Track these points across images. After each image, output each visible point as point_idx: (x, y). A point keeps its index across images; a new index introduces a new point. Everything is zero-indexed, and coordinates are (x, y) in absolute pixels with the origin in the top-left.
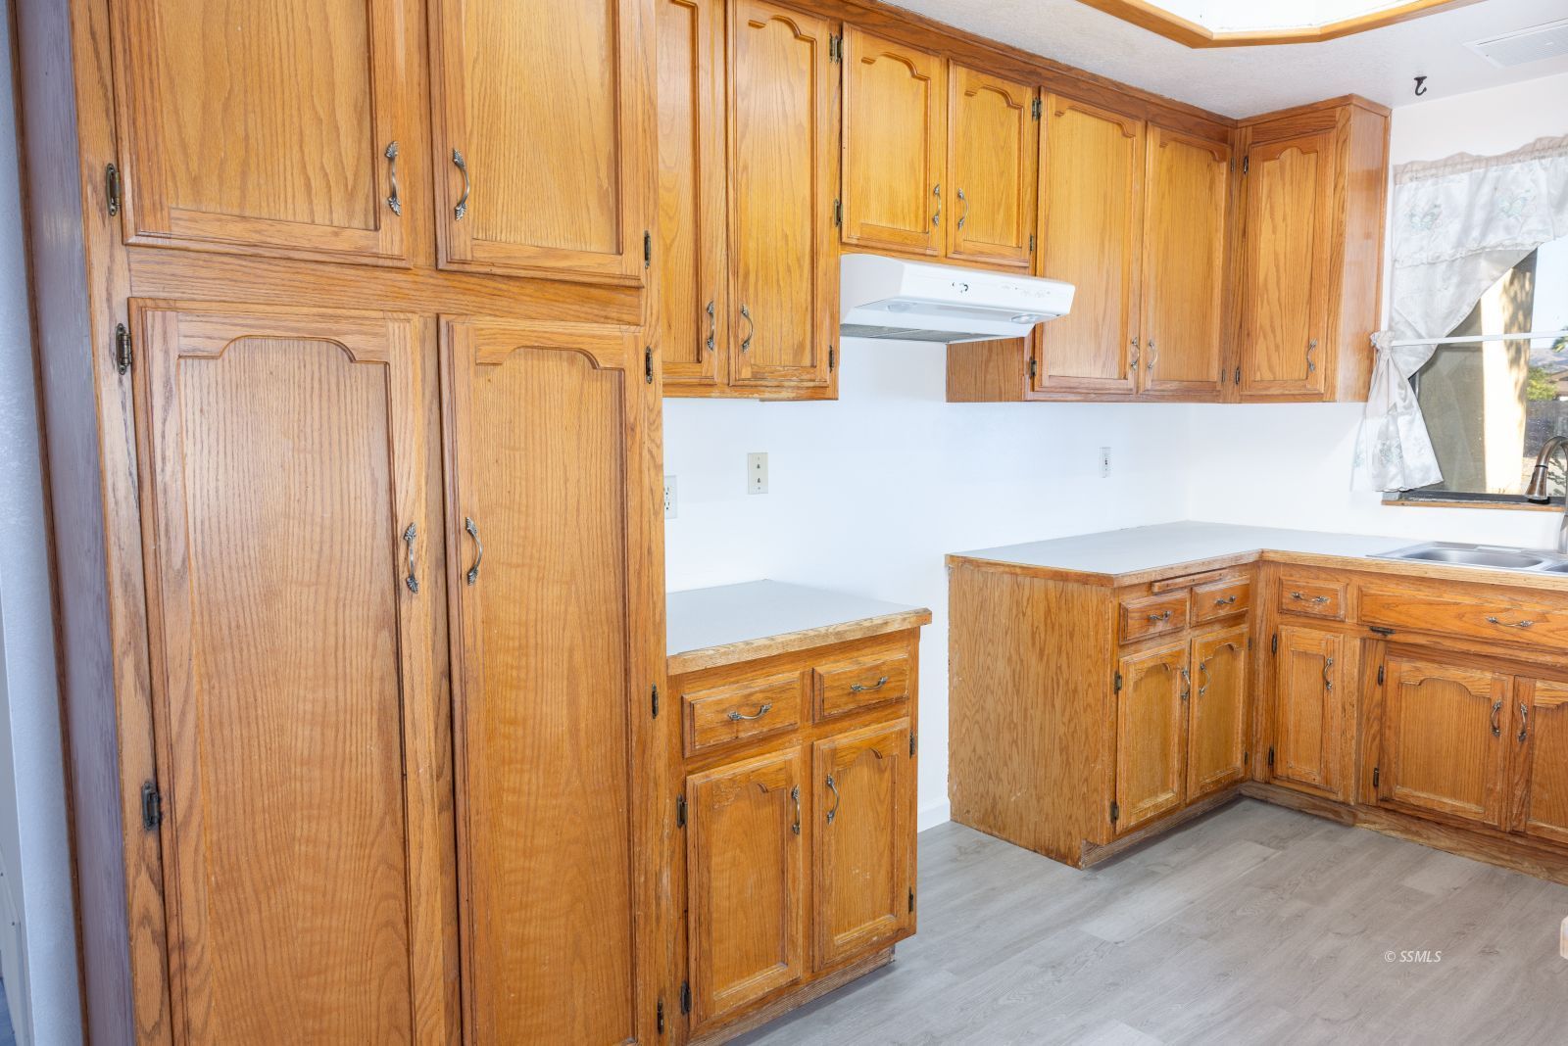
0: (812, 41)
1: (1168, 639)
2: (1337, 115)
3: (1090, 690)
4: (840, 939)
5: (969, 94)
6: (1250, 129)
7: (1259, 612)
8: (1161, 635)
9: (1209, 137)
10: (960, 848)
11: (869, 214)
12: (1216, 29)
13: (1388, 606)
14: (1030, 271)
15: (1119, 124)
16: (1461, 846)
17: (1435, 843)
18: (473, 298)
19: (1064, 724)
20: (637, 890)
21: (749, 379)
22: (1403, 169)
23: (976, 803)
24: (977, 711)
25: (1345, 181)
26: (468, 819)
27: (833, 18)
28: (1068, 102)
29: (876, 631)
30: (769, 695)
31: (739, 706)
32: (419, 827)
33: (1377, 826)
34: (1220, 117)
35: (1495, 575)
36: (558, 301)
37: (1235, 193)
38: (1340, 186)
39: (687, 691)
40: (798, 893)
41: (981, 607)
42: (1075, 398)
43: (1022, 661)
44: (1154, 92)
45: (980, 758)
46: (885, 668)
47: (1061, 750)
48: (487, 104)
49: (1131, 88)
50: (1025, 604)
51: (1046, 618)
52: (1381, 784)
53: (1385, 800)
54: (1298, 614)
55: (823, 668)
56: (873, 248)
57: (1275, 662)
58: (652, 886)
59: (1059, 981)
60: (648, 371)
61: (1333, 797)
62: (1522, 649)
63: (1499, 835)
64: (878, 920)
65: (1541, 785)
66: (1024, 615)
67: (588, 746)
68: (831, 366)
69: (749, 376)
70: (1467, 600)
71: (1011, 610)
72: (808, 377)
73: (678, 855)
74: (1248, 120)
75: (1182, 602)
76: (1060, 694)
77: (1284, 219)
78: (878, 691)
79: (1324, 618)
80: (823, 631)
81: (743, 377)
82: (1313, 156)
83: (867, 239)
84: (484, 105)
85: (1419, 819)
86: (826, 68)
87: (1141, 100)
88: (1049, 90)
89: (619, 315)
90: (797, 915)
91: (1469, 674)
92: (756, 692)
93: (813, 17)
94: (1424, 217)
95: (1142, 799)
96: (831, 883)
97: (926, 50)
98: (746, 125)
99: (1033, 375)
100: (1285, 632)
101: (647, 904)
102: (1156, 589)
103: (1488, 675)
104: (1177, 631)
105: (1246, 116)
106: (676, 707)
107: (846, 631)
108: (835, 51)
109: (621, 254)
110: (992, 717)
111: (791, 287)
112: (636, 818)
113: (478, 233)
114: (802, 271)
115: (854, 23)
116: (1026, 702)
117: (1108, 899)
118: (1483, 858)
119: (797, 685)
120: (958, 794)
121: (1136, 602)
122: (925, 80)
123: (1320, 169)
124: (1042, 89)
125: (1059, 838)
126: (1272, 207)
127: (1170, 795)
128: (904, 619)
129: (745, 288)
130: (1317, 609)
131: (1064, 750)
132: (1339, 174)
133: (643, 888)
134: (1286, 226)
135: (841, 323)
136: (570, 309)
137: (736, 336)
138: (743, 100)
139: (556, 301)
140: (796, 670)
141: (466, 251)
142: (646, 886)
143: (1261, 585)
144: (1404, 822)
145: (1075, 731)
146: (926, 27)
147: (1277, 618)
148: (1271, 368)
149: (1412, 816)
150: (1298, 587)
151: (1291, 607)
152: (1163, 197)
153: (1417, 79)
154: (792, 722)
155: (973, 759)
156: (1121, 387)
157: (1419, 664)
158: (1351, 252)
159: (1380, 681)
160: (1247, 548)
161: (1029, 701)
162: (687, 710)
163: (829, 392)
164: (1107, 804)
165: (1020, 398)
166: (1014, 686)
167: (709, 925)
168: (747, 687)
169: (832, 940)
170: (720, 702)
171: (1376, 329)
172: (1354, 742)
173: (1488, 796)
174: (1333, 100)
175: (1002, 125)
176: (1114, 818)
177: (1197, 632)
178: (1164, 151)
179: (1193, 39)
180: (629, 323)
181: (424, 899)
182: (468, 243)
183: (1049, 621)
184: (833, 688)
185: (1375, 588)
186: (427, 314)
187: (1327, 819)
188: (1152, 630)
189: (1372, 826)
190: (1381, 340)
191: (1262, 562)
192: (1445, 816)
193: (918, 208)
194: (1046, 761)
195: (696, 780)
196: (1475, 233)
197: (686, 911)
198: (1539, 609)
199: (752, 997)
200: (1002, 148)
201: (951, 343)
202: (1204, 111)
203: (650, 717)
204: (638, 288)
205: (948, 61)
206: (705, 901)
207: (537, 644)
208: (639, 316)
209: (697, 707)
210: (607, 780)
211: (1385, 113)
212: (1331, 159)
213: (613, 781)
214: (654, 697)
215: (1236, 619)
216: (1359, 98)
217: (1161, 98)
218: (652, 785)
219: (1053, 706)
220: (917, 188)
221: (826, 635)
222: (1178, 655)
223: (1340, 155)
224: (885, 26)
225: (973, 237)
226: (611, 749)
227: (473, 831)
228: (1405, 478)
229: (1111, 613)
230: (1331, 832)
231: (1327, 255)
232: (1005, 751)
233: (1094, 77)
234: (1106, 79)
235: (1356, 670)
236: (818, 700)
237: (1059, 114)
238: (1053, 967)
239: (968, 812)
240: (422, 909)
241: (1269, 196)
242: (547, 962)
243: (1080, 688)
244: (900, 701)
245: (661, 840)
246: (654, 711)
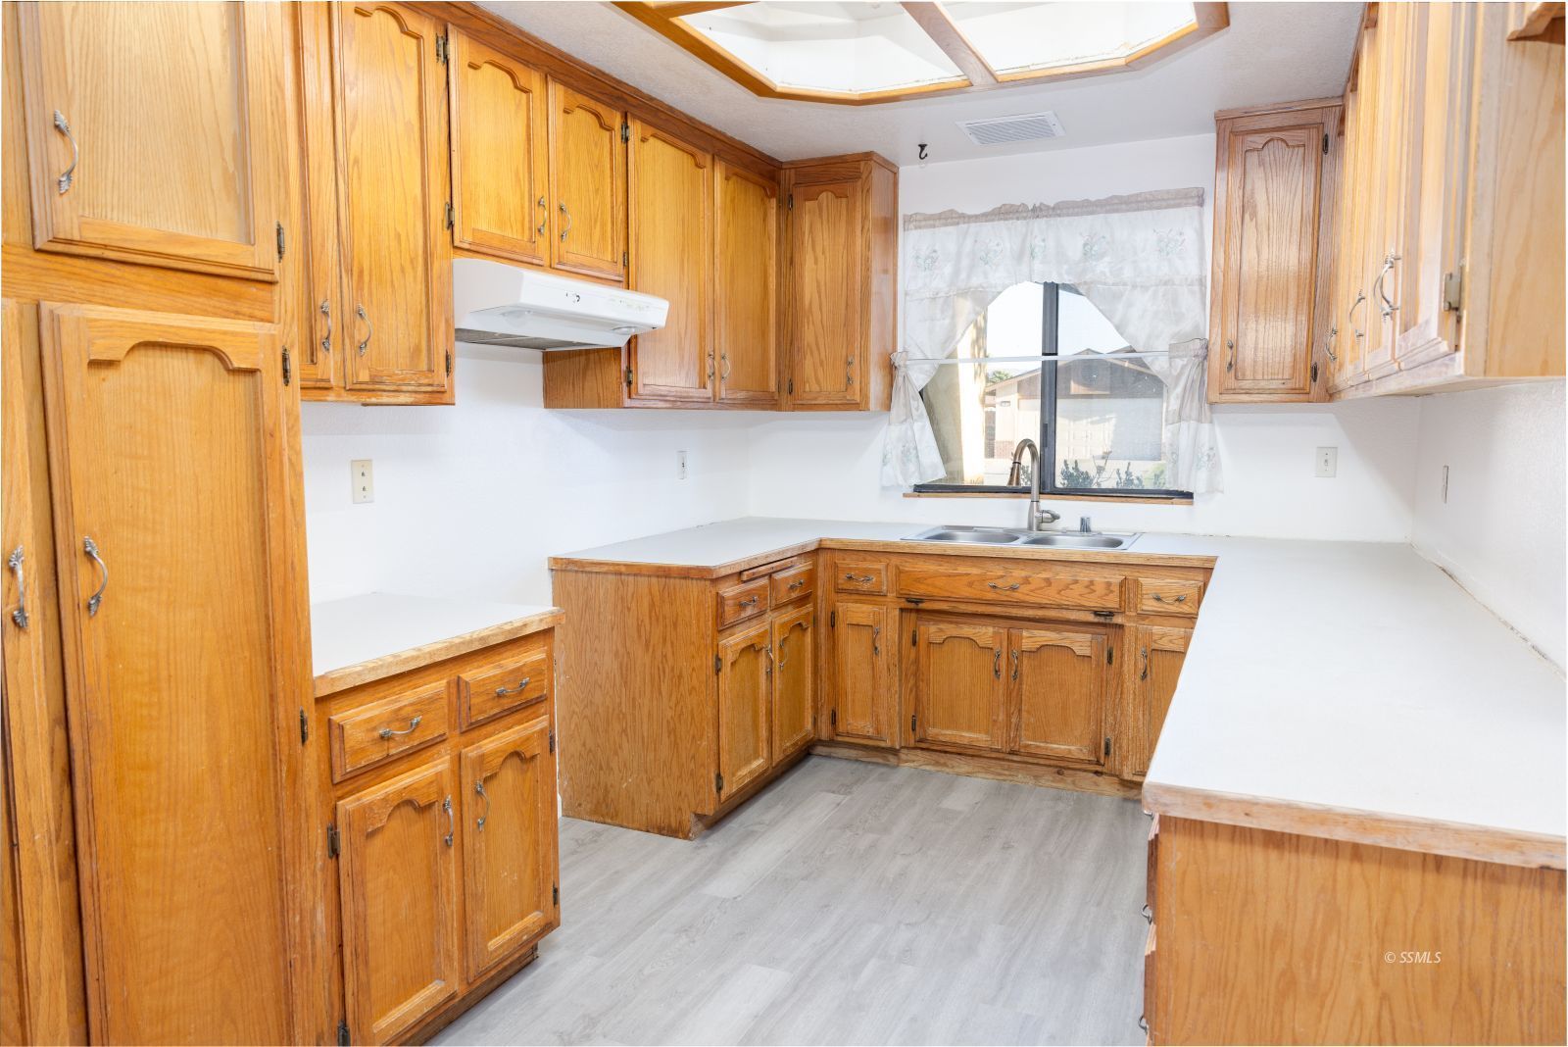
0: (418, 38)
1: (755, 622)
2: (862, 168)
3: (694, 674)
4: (493, 944)
5: (566, 111)
6: (793, 171)
7: (820, 593)
8: (750, 619)
9: (761, 175)
10: (577, 841)
11: (480, 219)
12: (778, 81)
13: (918, 580)
14: (624, 284)
15: (692, 155)
16: (976, 770)
17: (957, 770)
18: (80, 284)
19: (671, 708)
20: (292, 932)
21: (366, 383)
22: (908, 219)
23: (588, 795)
24: (586, 706)
25: (870, 224)
26: (95, 886)
27: (438, 18)
28: (651, 130)
29: (517, 634)
30: (419, 707)
31: (389, 723)
32: (38, 904)
33: (915, 764)
34: (769, 157)
35: (994, 549)
36: (183, 293)
37: (783, 226)
38: (866, 227)
39: (334, 712)
40: (451, 908)
41: (586, 605)
42: (664, 406)
43: (628, 653)
44: (719, 129)
45: (590, 751)
46: (525, 670)
47: (670, 733)
48: (90, 62)
49: (701, 123)
50: (630, 599)
51: (650, 612)
52: (917, 728)
53: (921, 741)
54: (850, 592)
55: (472, 674)
56: (484, 254)
57: (834, 636)
58: (307, 925)
59: (694, 942)
60: (286, 371)
61: (883, 744)
62: (1013, 606)
63: (1001, 756)
64: (525, 920)
65: (1028, 712)
66: (629, 609)
67: (231, 784)
68: (447, 371)
69: (367, 379)
70: (975, 571)
71: (616, 606)
72: (426, 381)
73: (331, 888)
74: (792, 163)
75: (763, 587)
76: (666, 680)
77: (823, 253)
78: (521, 692)
79: (870, 594)
80: (468, 638)
81: (361, 379)
82: (844, 200)
83: (478, 245)
84: (86, 63)
85: (946, 752)
86: (434, 69)
87: (709, 135)
88: (635, 117)
89: (251, 311)
90: (452, 928)
91: (977, 631)
92: (405, 706)
93: (418, 13)
94: (926, 259)
95: (739, 768)
96: (483, 890)
97: (526, 63)
98: (355, 116)
99: (629, 383)
100: (841, 607)
101: (303, 945)
102: (745, 578)
103: (990, 630)
104: (761, 613)
105: (789, 160)
106: (324, 730)
107: (489, 636)
108: (441, 53)
109: (253, 245)
110: (600, 710)
111: (405, 289)
112: (287, 854)
113: (84, 209)
114: (415, 272)
115: (458, 26)
116: (634, 692)
117: (720, 861)
118: (992, 776)
119: (445, 696)
120: (569, 789)
121: (730, 591)
122: (526, 92)
123: (851, 210)
124: (629, 115)
125: (670, 815)
126: (813, 242)
127: (760, 761)
128: (541, 620)
129: (360, 288)
130: (866, 587)
131: (672, 732)
132: (865, 218)
133: (298, 929)
134: (826, 258)
135: (457, 327)
136: (196, 302)
137: (352, 337)
138: (351, 90)
139: (179, 292)
140: (442, 679)
141: (72, 228)
142: (301, 926)
143: (821, 569)
144: (935, 756)
145: (682, 714)
146: (526, 40)
147: (834, 597)
148: (818, 381)
149: (940, 751)
150: (850, 569)
151: (845, 587)
152: (728, 226)
153: (920, 145)
154: (442, 732)
155: (583, 753)
156: (701, 395)
157: (942, 626)
158: (877, 283)
159: (914, 643)
160: (808, 538)
161: (637, 691)
162: (336, 732)
163: (446, 398)
164: (713, 776)
165: (619, 405)
166: (622, 677)
167: (366, 955)
168: (396, 701)
169: (486, 947)
170: (371, 719)
171: (894, 349)
172: (897, 696)
173: (993, 725)
174: (858, 154)
175: (596, 145)
176: (719, 789)
177: (776, 614)
178: (728, 184)
179: (759, 87)
180: (262, 320)
181: (45, 986)
182: (75, 221)
183: (653, 614)
184: (478, 694)
185: (909, 566)
186: (24, 300)
187: (878, 764)
188: (743, 615)
189: (912, 765)
190: (898, 360)
191: (820, 550)
192: (964, 747)
193: (524, 219)
194: (655, 744)
195: (348, 804)
196: (963, 276)
197: (341, 946)
198: (1024, 574)
199: (412, 1021)
200: (597, 166)
201: (548, 350)
202: (757, 151)
203: (300, 744)
204: (271, 283)
205: (546, 77)
206: (361, 931)
207: (170, 676)
208: (273, 313)
209: (347, 727)
210: (254, 817)
211: (895, 170)
212: (858, 204)
213: (260, 817)
214: (303, 722)
215: (801, 601)
216: (878, 155)
217: (724, 135)
218: (303, 815)
219: (660, 693)
220: (522, 198)
221: (471, 642)
222: (762, 636)
223: (865, 203)
224: (487, 33)
225: (575, 249)
226: (258, 783)
227: (104, 898)
228: (921, 474)
229: (710, 602)
230: (882, 774)
231: (858, 286)
232: (615, 741)
233: (671, 109)
234: (681, 112)
235: (897, 636)
236: (465, 707)
237: (644, 140)
238: (686, 930)
239: (580, 805)
240: (43, 1000)
241: (811, 232)
242: (192, 1031)
243: (685, 674)
244: (540, 700)
245: (314, 874)
246: (304, 737)
